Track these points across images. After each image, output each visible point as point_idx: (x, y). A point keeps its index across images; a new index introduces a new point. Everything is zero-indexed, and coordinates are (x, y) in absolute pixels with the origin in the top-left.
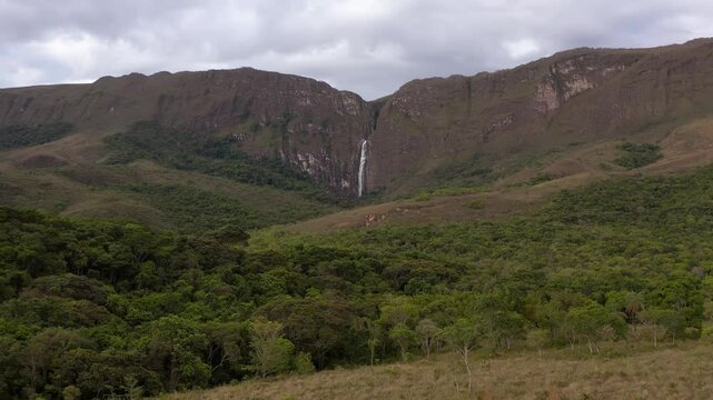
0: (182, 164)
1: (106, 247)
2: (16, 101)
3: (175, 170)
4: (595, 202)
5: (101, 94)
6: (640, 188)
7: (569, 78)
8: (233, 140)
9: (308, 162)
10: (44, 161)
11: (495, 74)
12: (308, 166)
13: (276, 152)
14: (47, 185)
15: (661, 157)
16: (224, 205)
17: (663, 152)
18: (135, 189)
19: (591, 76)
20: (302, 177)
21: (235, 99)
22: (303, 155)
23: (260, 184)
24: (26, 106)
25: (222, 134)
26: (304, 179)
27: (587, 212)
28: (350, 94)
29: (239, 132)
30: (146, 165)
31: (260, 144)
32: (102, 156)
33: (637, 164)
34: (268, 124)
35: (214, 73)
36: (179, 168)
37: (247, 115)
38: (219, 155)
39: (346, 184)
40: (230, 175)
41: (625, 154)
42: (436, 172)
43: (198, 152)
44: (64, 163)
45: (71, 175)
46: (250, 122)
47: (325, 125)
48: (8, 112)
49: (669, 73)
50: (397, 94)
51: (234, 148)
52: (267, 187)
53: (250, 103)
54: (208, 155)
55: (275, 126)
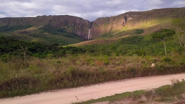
0: (54, 33)
1: (31, 46)
2: (19, 20)
3: (52, 35)
4: (128, 40)
5: (38, 19)
6: (137, 38)
7: (128, 17)
8: (64, 29)
9: (79, 33)
10: (25, 32)
11: (114, 17)
12: (79, 34)
13: (73, 31)
14: (26, 37)
15: (144, 32)
16: (61, 41)
17: (144, 31)
18: (44, 38)
19: (132, 17)
20: (78, 36)
21: (65, 21)
22: (78, 32)
23: (69, 37)
24: (21, 21)
25: (62, 28)
26: (78, 37)
27: (126, 42)
28: (87, 20)
29: (65, 27)
30: (46, 33)
31: (70, 30)
32: (38, 32)
33: (139, 33)
34: (71, 26)
35: (60, 16)
36: (53, 34)
37: (67, 24)
38: (62, 32)
39: (86, 37)
40: (63, 35)
41: (137, 32)
42: (102, 35)
43: (58, 31)
44: (30, 33)
45: (31, 35)
46: (68, 25)
47: (82, 26)
48: (17, 22)
49: (147, 16)
50: (96, 21)
51: (65, 30)
52: (70, 38)
53: (68, 22)
54: (60, 32)
55: (72, 26)
